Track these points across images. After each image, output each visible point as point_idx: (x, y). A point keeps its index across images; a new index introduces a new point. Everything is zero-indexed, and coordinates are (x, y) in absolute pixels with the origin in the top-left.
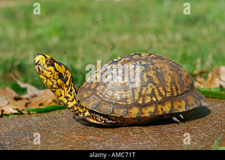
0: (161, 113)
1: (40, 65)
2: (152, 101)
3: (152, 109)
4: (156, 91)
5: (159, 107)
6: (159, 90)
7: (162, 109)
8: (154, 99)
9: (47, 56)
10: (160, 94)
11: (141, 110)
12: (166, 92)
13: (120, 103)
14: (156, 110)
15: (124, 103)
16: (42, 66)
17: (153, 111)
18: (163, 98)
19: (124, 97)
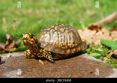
0: (78, 51)
1: (27, 39)
2: (74, 46)
3: (74, 50)
4: (75, 41)
5: (77, 48)
6: (76, 41)
7: (78, 49)
8: (75, 45)
9: (29, 33)
10: (77, 43)
11: (70, 50)
12: (78, 42)
13: (63, 48)
14: (76, 50)
15: (64, 48)
16: (28, 40)
17: (75, 50)
18: (78, 44)
19: (64, 44)
